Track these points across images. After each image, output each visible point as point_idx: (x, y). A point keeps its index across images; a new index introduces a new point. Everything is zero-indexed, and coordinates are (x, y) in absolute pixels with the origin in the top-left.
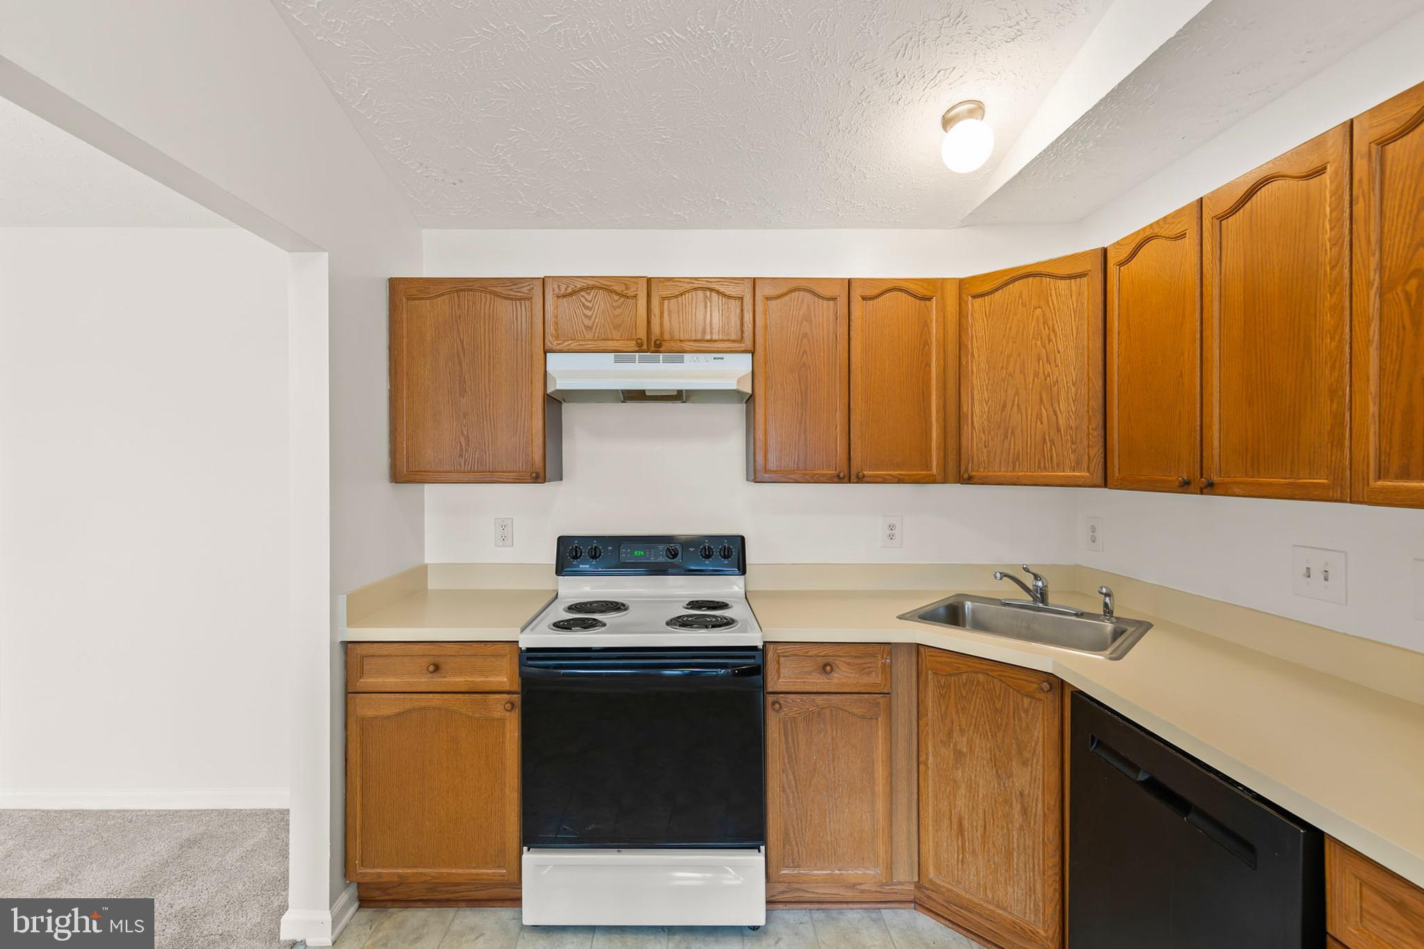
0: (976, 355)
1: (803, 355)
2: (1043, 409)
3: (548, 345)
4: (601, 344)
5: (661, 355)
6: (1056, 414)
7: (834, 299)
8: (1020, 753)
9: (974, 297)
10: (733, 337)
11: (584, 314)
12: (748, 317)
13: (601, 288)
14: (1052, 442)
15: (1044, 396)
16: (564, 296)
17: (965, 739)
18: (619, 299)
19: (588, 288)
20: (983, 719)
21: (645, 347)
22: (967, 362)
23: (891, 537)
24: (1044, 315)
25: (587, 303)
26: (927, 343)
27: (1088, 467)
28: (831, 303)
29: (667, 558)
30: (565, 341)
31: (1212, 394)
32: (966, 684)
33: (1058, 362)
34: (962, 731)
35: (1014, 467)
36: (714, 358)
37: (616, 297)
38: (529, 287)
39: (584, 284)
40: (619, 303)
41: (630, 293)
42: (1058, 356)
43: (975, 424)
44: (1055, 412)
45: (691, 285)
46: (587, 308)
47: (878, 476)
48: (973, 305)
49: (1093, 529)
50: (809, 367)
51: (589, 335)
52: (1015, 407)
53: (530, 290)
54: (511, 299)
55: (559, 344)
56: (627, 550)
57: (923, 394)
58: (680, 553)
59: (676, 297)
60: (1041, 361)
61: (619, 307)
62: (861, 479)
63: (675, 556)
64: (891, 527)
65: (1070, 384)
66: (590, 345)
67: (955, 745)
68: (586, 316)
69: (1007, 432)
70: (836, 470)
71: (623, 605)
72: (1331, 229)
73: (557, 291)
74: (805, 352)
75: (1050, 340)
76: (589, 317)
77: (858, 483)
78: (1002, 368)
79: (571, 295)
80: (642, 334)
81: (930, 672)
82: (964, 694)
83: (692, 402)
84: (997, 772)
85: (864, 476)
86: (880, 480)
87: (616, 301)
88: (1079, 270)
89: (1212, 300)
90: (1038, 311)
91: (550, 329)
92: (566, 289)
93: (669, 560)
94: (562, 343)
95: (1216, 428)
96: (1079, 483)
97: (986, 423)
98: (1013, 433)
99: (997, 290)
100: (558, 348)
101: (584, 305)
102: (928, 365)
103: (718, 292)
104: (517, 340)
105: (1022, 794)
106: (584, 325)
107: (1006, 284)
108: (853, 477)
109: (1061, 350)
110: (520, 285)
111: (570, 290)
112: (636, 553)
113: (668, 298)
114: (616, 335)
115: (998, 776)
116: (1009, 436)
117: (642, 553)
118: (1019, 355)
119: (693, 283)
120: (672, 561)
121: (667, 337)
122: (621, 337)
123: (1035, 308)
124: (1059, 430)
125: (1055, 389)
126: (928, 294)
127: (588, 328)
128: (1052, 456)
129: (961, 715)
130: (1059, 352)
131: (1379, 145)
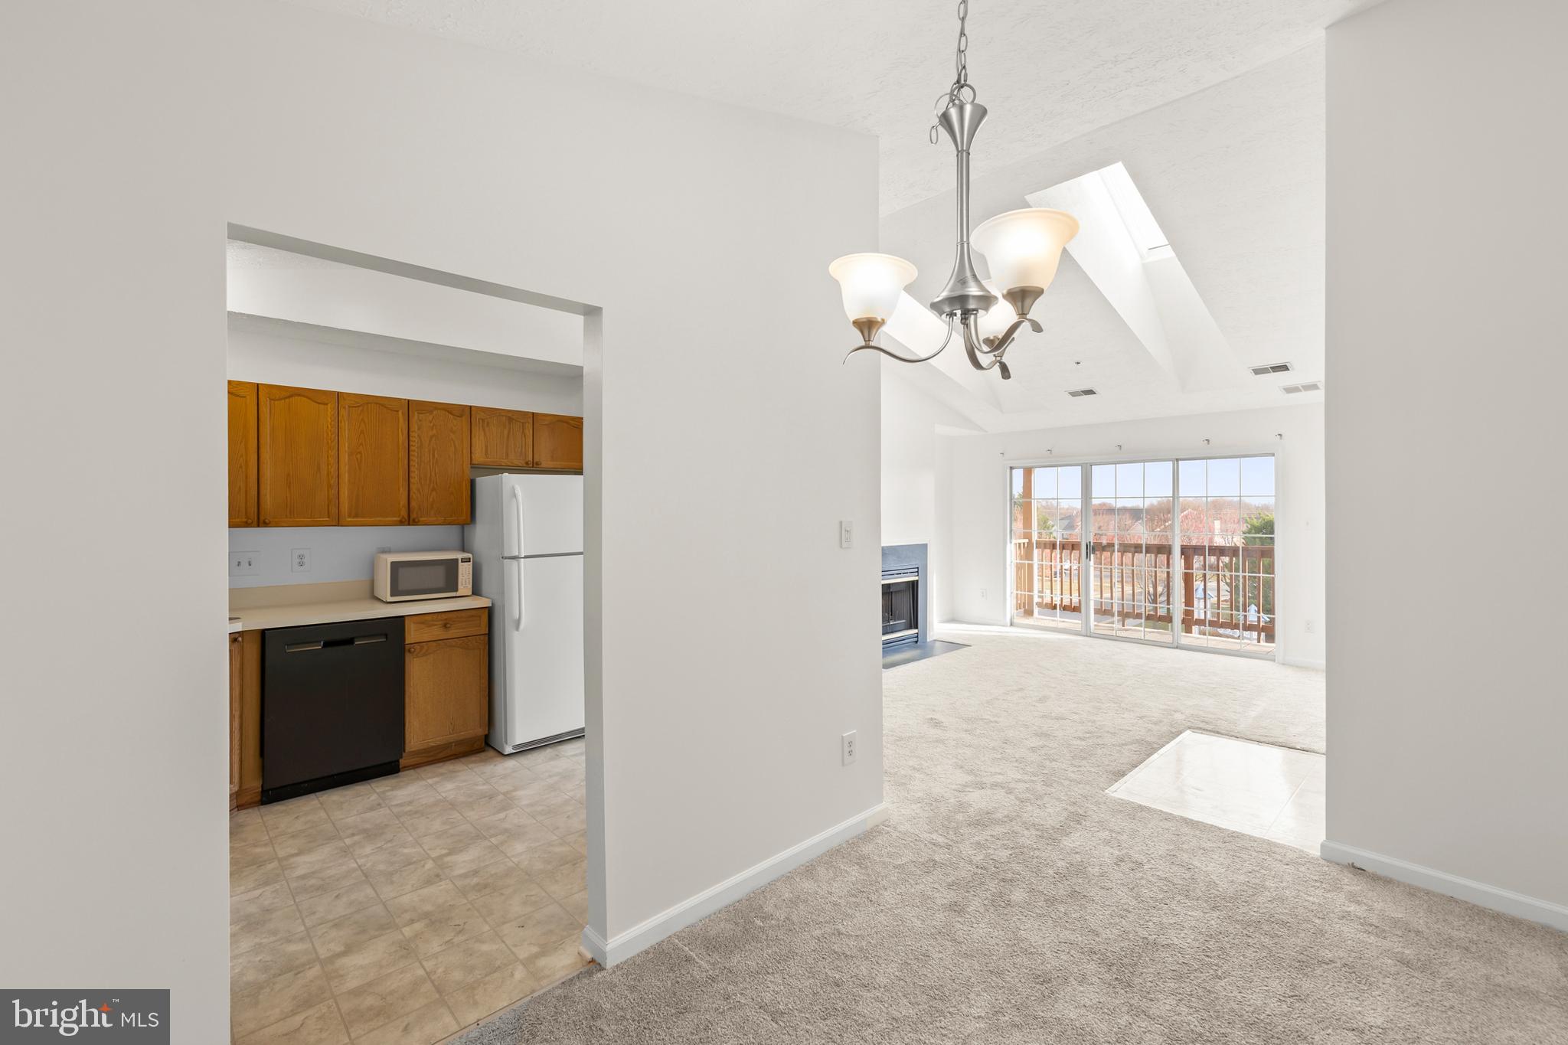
131: (349, 407)
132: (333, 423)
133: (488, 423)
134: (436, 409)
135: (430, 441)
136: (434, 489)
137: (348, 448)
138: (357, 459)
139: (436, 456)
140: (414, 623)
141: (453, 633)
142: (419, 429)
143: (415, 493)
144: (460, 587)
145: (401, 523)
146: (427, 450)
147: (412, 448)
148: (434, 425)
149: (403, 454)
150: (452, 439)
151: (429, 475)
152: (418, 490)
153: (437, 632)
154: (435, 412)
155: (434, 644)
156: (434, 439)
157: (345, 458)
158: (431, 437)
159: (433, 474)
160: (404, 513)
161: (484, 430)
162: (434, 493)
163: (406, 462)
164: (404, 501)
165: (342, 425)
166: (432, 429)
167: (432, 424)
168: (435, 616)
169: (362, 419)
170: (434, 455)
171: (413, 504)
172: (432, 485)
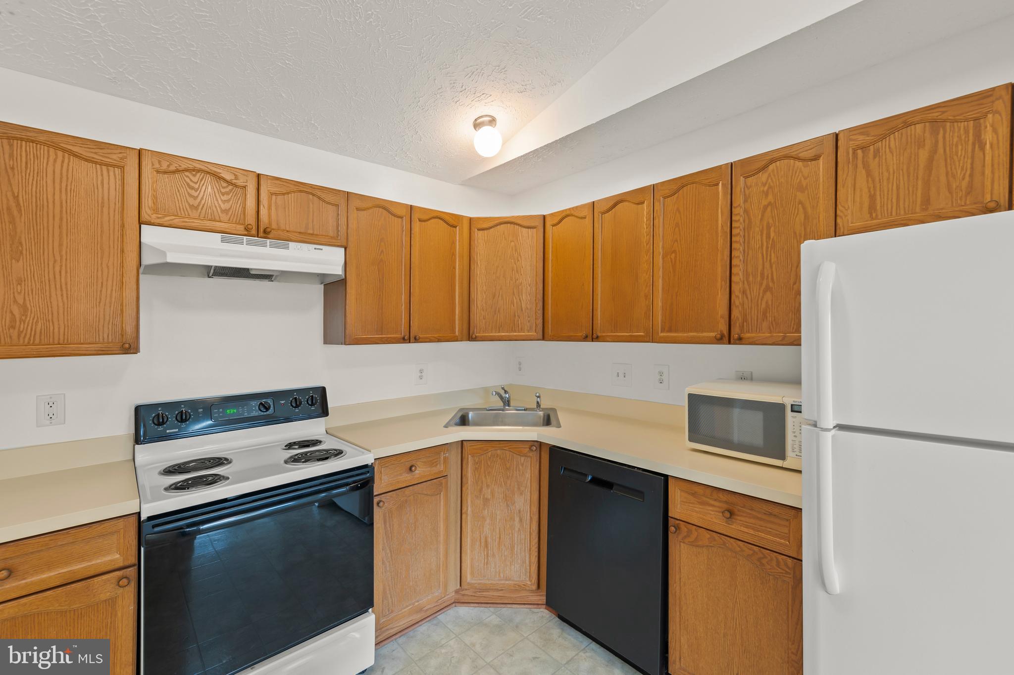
0: (479, 265)
1: (381, 253)
2: (514, 298)
3: (145, 217)
4: (209, 224)
5: (268, 241)
6: (520, 301)
7: (401, 217)
8: (519, 488)
9: (479, 230)
10: (331, 234)
11: (188, 193)
12: (343, 220)
13: (208, 173)
14: (519, 317)
15: (515, 291)
16: (165, 173)
17: (490, 490)
18: (227, 187)
19: (194, 170)
20: (499, 476)
21: (254, 232)
22: (474, 268)
23: (421, 378)
24: (515, 246)
25: (192, 184)
26: (454, 254)
27: (536, 330)
28: (400, 219)
29: (260, 412)
30: (166, 216)
31: (598, 295)
32: (490, 458)
33: (522, 273)
35: (499, 330)
36: (315, 249)
37: (225, 185)
38: (121, 155)
39: (189, 166)
40: (227, 190)
41: (240, 182)
42: (522, 269)
43: (478, 305)
44: (520, 299)
45: (297, 188)
46: (192, 188)
47: (427, 338)
48: (477, 234)
50: (385, 262)
51: (195, 214)
52: (500, 296)
53: (121, 159)
54: (96, 163)
55: (158, 218)
56: (219, 409)
57: (452, 285)
58: (272, 406)
59: (284, 194)
60: (514, 272)
61: (227, 193)
62: (416, 340)
63: (267, 409)
64: (421, 371)
65: (528, 285)
66: (197, 223)
68: (190, 196)
69: (496, 311)
70: (401, 334)
71: (226, 459)
72: (647, 228)
73: (157, 166)
74: (382, 251)
75: (518, 261)
76: (195, 198)
77: (415, 342)
78: (494, 273)
79: (174, 172)
80: (251, 220)
81: (469, 455)
83: (279, 281)
85: (420, 338)
86: (428, 340)
87: (224, 188)
88: (533, 225)
89: (598, 251)
90: (513, 244)
91: (147, 202)
92: (168, 166)
93: (262, 413)
94: (163, 217)
95: (599, 310)
96: (532, 338)
97: (484, 305)
98: (499, 311)
99: (491, 228)
100: (158, 221)
101: (188, 184)
102: (454, 268)
103: (319, 198)
104: (103, 207)
105: (520, 511)
106: (189, 204)
107: (497, 225)
108: (412, 339)
109: (524, 266)
110: (109, 151)
111: (172, 168)
112: (228, 411)
113: (276, 194)
114: (224, 217)
115: (507, 505)
116: (497, 312)
117: (235, 411)
118: (503, 267)
119: (299, 186)
120: (265, 413)
121: (274, 226)
122: (229, 220)
123: (511, 242)
124: (522, 310)
125: (520, 287)
126: (455, 223)
127: (192, 207)
128: (518, 324)
129: (487, 477)
130: (522, 267)
131: (665, 198)
132: (648, 222)
133: (877, 153)
134: (773, 161)
135: (763, 216)
136: (768, 289)
137: (663, 247)
138: (671, 259)
139: (772, 235)
140: (682, 491)
141: (736, 528)
142: (745, 201)
143: (738, 297)
144: (789, 453)
145: (719, 340)
146: (757, 229)
147: (734, 232)
148: (770, 187)
149: (722, 242)
150: (800, 202)
151: (760, 268)
152: (744, 292)
153: (712, 517)
154: (771, 167)
155: (707, 535)
156: (769, 209)
157: (659, 261)
158: (766, 207)
159: (767, 265)
160: (723, 327)
161: (866, 166)
162: (768, 294)
163: (727, 252)
164: (722, 310)
165: (656, 222)
166: (767, 194)
167: (766, 188)
168: (708, 491)
169: (678, 210)
170: (768, 236)
171: (735, 313)
172: (765, 282)
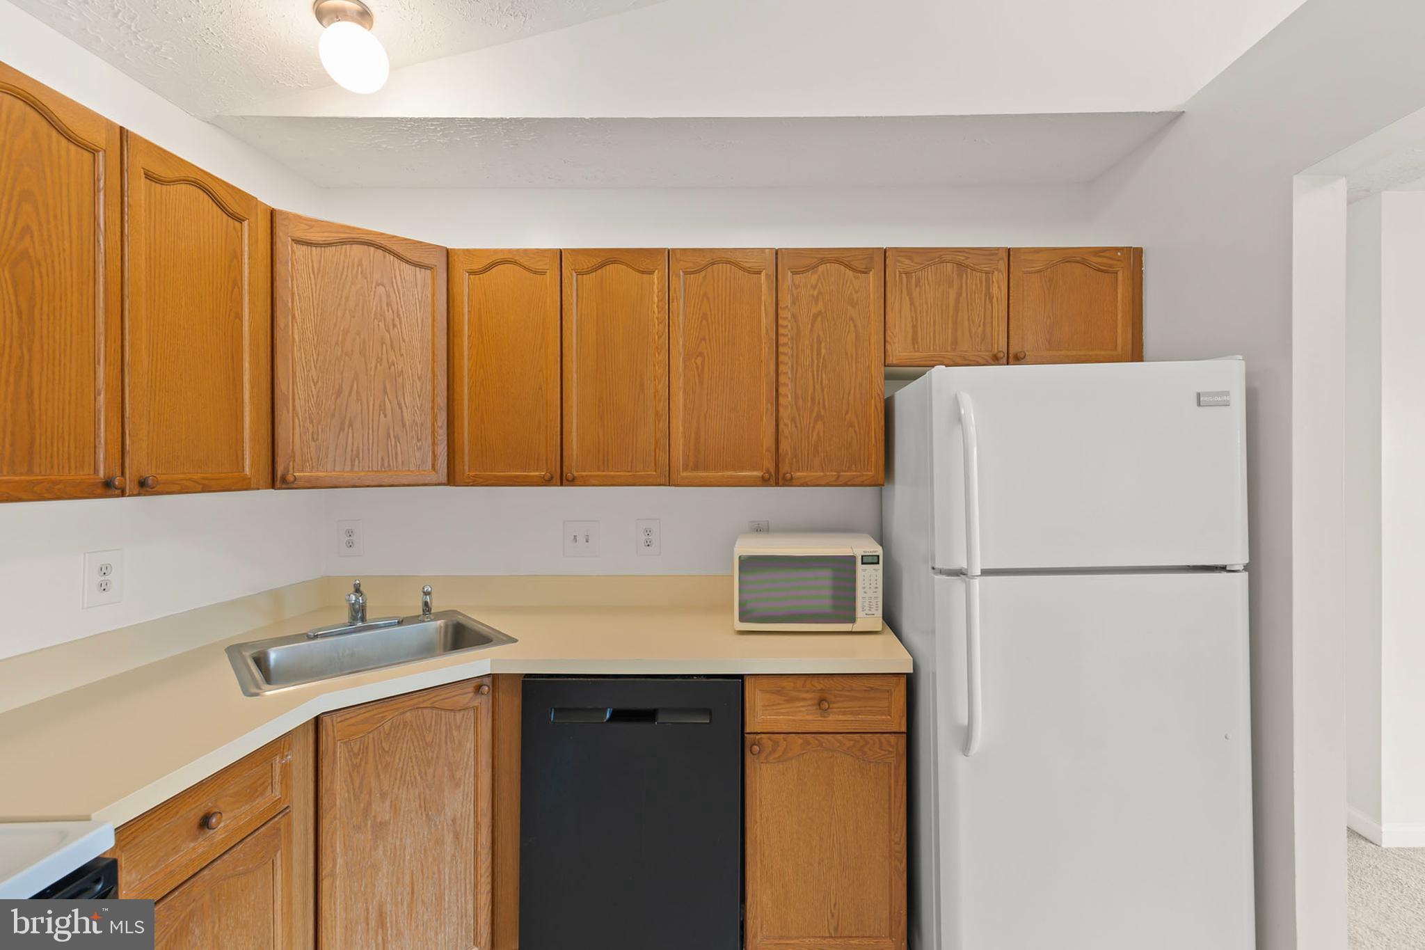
0: (299, 320)
2: (386, 399)
6: (401, 408)
7: (92, 151)
8: (452, 776)
9: (297, 241)
14: (397, 438)
15: (388, 386)
17: (388, 803)
20: (410, 764)
22: (287, 325)
23: (103, 588)
24: (388, 296)
26: (236, 284)
27: (433, 466)
32: (389, 734)
33: (403, 351)
34: (383, 795)
35: (353, 465)
42: (403, 344)
43: (298, 407)
44: (399, 404)
48: (293, 251)
49: (350, 533)
52: (354, 393)
57: (233, 357)
60: (384, 346)
62: (146, 489)
64: (104, 571)
65: (416, 378)
67: (375, 817)
69: (343, 424)
70: (96, 471)
75: (394, 326)
77: (139, 494)
78: (337, 343)
81: (339, 743)
82: (387, 749)
84: (427, 815)
90: (381, 289)
95: (574, 434)
97: (314, 410)
98: (351, 425)
99: (330, 244)
102: (239, 316)
105: (454, 821)
107: (343, 242)
109: (407, 339)
115: (429, 819)
116: (346, 429)
118: (359, 333)
123: (378, 285)
124: (404, 426)
125: (400, 380)
126: (242, 213)
128: (396, 454)
129: (382, 776)
130: (404, 341)
131: (686, 273)
132: (660, 304)
133: (918, 281)
134: (823, 261)
135: (812, 326)
136: (819, 417)
137: (684, 345)
138: (696, 364)
139: (823, 351)
140: (762, 691)
141: (835, 720)
142: (794, 303)
143: (786, 425)
144: (860, 613)
145: (765, 482)
146: (807, 342)
147: (782, 340)
148: (820, 293)
149: (767, 351)
150: (851, 319)
151: (811, 391)
152: (793, 420)
153: (803, 715)
154: (821, 268)
155: (799, 740)
156: (819, 319)
157: (678, 363)
158: (815, 317)
159: (818, 387)
160: (769, 464)
161: (910, 294)
162: (819, 425)
163: (773, 366)
164: (768, 441)
165: (674, 306)
166: (817, 302)
167: (815, 294)
168: (800, 682)
169: (705, 295)
170: (819, 353)
171: (785, 446)
172: (816, 409)
